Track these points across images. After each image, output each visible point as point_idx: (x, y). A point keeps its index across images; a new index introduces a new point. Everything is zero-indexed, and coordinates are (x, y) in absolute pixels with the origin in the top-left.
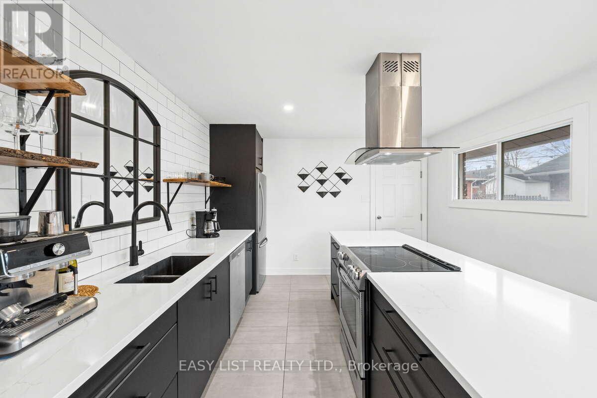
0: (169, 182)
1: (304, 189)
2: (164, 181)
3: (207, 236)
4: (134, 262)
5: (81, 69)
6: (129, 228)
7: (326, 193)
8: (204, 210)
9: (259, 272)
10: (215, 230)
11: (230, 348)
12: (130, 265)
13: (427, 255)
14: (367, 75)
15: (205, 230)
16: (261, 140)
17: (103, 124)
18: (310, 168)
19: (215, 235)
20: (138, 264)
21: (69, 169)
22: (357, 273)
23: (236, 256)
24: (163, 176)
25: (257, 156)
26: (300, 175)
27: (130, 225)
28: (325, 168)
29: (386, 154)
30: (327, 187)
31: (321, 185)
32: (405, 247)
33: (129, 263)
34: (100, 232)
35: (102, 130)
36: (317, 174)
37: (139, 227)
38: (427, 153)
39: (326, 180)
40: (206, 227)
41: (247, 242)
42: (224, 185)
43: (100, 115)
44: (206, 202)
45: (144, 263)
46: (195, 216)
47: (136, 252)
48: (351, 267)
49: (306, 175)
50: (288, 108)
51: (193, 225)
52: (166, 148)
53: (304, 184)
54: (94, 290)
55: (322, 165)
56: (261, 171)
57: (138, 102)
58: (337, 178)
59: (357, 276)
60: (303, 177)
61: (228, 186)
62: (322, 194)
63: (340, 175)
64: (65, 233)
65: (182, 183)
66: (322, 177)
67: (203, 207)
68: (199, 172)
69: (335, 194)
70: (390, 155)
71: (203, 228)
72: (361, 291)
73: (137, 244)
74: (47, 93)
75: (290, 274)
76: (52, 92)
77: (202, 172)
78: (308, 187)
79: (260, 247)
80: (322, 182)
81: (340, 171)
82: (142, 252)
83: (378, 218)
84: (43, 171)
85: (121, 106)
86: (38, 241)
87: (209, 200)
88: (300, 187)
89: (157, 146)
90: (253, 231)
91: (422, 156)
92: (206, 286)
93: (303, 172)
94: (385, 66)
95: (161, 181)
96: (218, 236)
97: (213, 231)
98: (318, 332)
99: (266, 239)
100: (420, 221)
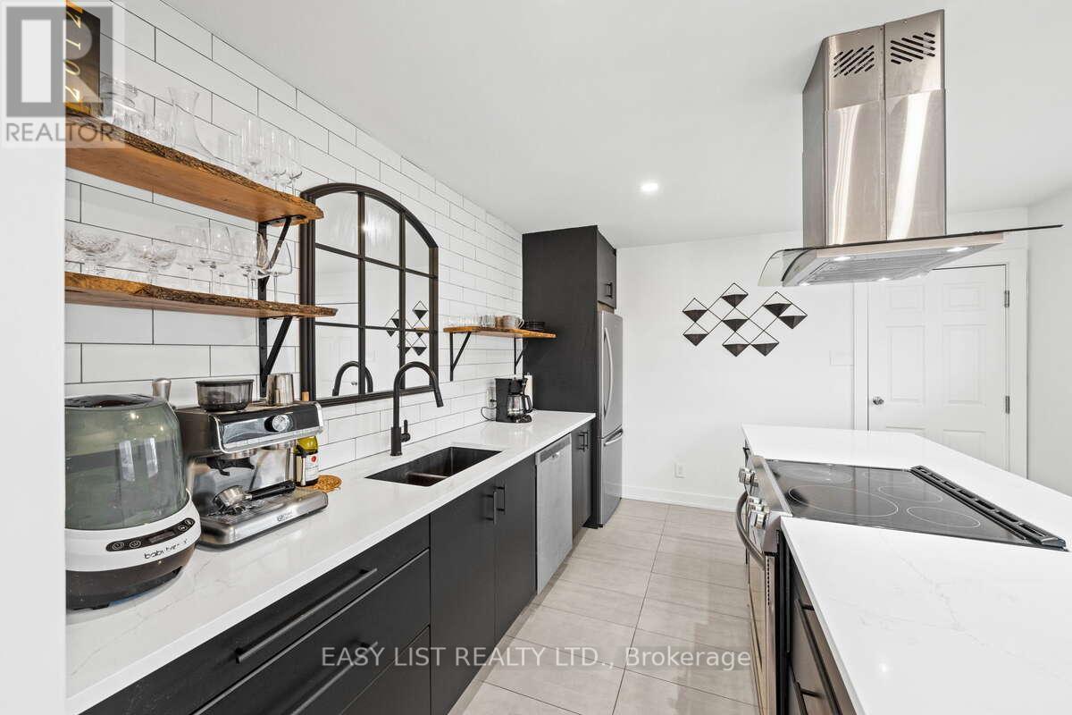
0: (452, 331)
1: (696, 339)
2: (445, 330)
3: (512, 419)
4: (396, 451)
5: (330, 182)
6: (391, 401)
7: (745, 346)
8: (512, 377)
9: (605, 490)
10: (525, 411)
11: (538, 612)
12: (392, 455)
13: (971, 496)
14: (805, 92)
15: (510, 409)
16: (611, 253)
17: (357, 253)
18: (709, 296)
19: (524, 418)
20: (401, 454)
21: (313, 319)
22: (761, 516)
23: (551, 457)
24: (442, 324)
25: (601, 280)
26: (688, 313)
27: (389, 397)
28: (742, 297)
29: (836, 260)
30: (747, 333)
31: (732, 331)
32: (919, 472)
33: (390, 452)
34: (353, 405)
35: (356, 261)
36: (725, 310)
37: (403, 400)
38: (957, 249)
39: (746, 320)
40: (510, 404)
41: (577, 434)
42: (541, 335)
43: (353, 242)
44: (516, 363)
45: (410, 453)
46: (494, 386)
47: (399, 437)
48: (756, 500)
49: (701, 313)
50: (650, 187)
51: (492, 401)
52: (447, 280)
53: (696, 330)
54: (335, 483)
55: (735, 291)
56: (612, 308)
57: (405, 214)
58: (772, 316)
59: (760, 520)
60: (695, 315)
61: (549, 336)
62: (735, 349)
63: (776, 309)
64: (294, 402)
65: (469, 333)
66: (735, 315)
67: (511, 371)
68: (500, 315)
69: (764, 349)
70: (846, 261)
71: (506, 407)
72: (767, 554)
73: (401, 424)
74: (284, 221)
75: (669, 501)
76: (288, 220)
77: (505, 315)
78: (705, 335)
79: (605, 445)
80: (735, 324)
81: (776, 300)
82: (407, 437)
83: (875, 402)
84: (280, 322)
85: (381, 225)
86: (261, 411)
87: (521, 360)
88: (688, 337)
89: (433, 278)
90: (593, 416)
91: (946, 256)
92: (486, 499)
93: (695, 307)
94: (838, 65)
95: (440, 330)
96: (529, 419)
97: (522, 412)
98: (704, 622)
99: (621, 431)
100: (1004, 414)
